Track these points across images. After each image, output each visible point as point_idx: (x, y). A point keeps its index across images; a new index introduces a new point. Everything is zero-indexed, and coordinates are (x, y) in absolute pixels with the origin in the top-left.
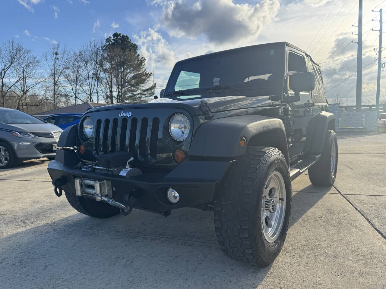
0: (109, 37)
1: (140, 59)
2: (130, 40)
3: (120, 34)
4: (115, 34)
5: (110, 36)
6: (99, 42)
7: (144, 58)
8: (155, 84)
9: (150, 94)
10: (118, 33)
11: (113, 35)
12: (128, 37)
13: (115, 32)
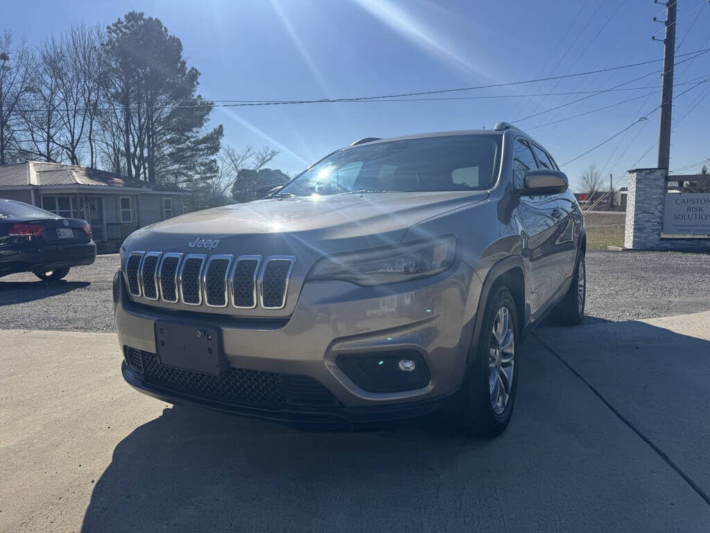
0: (116, 21)
1: (187, 71)
2: (165, 28)
3: (142, 15)
4: (130, 14)
5: (119, 19)
6: (95, 32)
7: (196, 70)
8: (221, 127)
9: (210, 148)
10: (138, 11)
11: (126, 17)
12: (161, 23)
13: (131, 11)
